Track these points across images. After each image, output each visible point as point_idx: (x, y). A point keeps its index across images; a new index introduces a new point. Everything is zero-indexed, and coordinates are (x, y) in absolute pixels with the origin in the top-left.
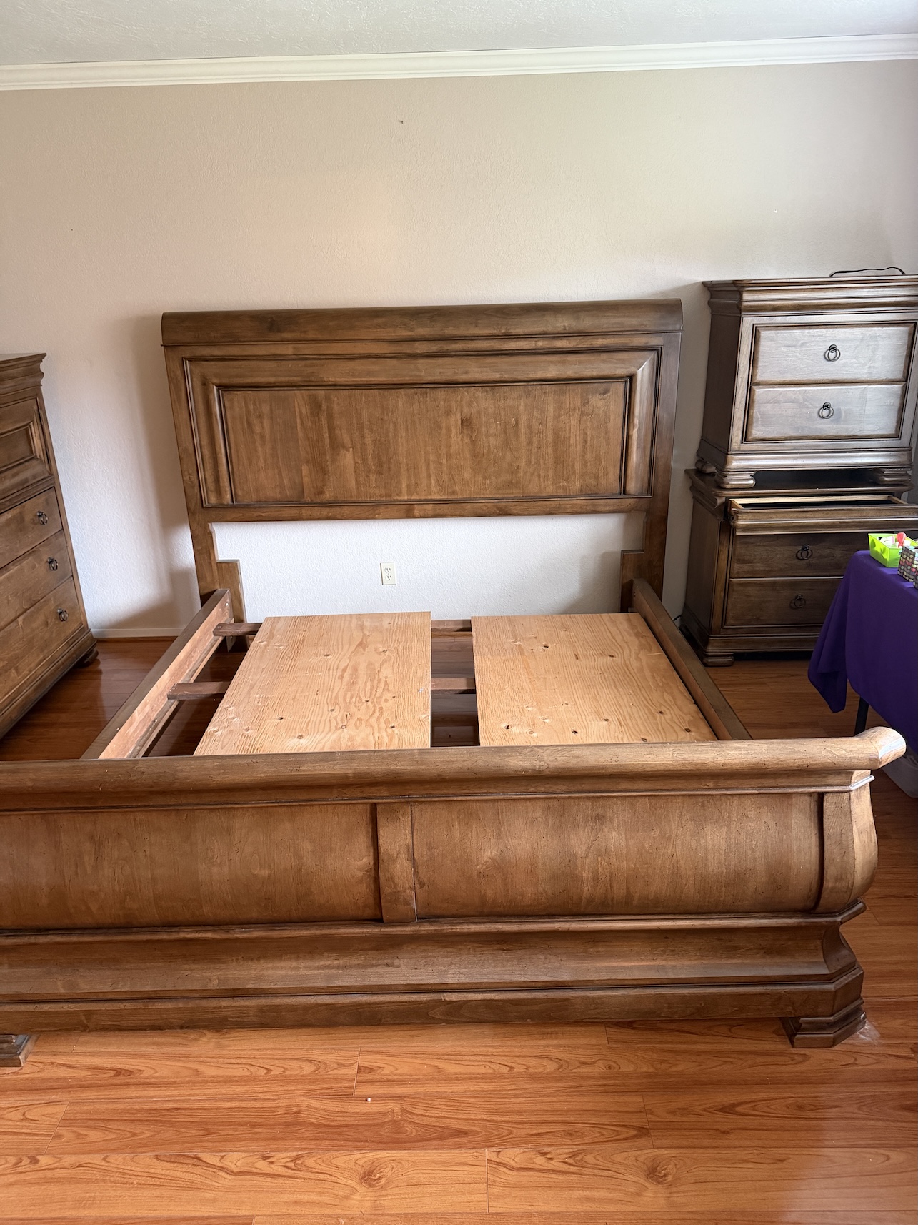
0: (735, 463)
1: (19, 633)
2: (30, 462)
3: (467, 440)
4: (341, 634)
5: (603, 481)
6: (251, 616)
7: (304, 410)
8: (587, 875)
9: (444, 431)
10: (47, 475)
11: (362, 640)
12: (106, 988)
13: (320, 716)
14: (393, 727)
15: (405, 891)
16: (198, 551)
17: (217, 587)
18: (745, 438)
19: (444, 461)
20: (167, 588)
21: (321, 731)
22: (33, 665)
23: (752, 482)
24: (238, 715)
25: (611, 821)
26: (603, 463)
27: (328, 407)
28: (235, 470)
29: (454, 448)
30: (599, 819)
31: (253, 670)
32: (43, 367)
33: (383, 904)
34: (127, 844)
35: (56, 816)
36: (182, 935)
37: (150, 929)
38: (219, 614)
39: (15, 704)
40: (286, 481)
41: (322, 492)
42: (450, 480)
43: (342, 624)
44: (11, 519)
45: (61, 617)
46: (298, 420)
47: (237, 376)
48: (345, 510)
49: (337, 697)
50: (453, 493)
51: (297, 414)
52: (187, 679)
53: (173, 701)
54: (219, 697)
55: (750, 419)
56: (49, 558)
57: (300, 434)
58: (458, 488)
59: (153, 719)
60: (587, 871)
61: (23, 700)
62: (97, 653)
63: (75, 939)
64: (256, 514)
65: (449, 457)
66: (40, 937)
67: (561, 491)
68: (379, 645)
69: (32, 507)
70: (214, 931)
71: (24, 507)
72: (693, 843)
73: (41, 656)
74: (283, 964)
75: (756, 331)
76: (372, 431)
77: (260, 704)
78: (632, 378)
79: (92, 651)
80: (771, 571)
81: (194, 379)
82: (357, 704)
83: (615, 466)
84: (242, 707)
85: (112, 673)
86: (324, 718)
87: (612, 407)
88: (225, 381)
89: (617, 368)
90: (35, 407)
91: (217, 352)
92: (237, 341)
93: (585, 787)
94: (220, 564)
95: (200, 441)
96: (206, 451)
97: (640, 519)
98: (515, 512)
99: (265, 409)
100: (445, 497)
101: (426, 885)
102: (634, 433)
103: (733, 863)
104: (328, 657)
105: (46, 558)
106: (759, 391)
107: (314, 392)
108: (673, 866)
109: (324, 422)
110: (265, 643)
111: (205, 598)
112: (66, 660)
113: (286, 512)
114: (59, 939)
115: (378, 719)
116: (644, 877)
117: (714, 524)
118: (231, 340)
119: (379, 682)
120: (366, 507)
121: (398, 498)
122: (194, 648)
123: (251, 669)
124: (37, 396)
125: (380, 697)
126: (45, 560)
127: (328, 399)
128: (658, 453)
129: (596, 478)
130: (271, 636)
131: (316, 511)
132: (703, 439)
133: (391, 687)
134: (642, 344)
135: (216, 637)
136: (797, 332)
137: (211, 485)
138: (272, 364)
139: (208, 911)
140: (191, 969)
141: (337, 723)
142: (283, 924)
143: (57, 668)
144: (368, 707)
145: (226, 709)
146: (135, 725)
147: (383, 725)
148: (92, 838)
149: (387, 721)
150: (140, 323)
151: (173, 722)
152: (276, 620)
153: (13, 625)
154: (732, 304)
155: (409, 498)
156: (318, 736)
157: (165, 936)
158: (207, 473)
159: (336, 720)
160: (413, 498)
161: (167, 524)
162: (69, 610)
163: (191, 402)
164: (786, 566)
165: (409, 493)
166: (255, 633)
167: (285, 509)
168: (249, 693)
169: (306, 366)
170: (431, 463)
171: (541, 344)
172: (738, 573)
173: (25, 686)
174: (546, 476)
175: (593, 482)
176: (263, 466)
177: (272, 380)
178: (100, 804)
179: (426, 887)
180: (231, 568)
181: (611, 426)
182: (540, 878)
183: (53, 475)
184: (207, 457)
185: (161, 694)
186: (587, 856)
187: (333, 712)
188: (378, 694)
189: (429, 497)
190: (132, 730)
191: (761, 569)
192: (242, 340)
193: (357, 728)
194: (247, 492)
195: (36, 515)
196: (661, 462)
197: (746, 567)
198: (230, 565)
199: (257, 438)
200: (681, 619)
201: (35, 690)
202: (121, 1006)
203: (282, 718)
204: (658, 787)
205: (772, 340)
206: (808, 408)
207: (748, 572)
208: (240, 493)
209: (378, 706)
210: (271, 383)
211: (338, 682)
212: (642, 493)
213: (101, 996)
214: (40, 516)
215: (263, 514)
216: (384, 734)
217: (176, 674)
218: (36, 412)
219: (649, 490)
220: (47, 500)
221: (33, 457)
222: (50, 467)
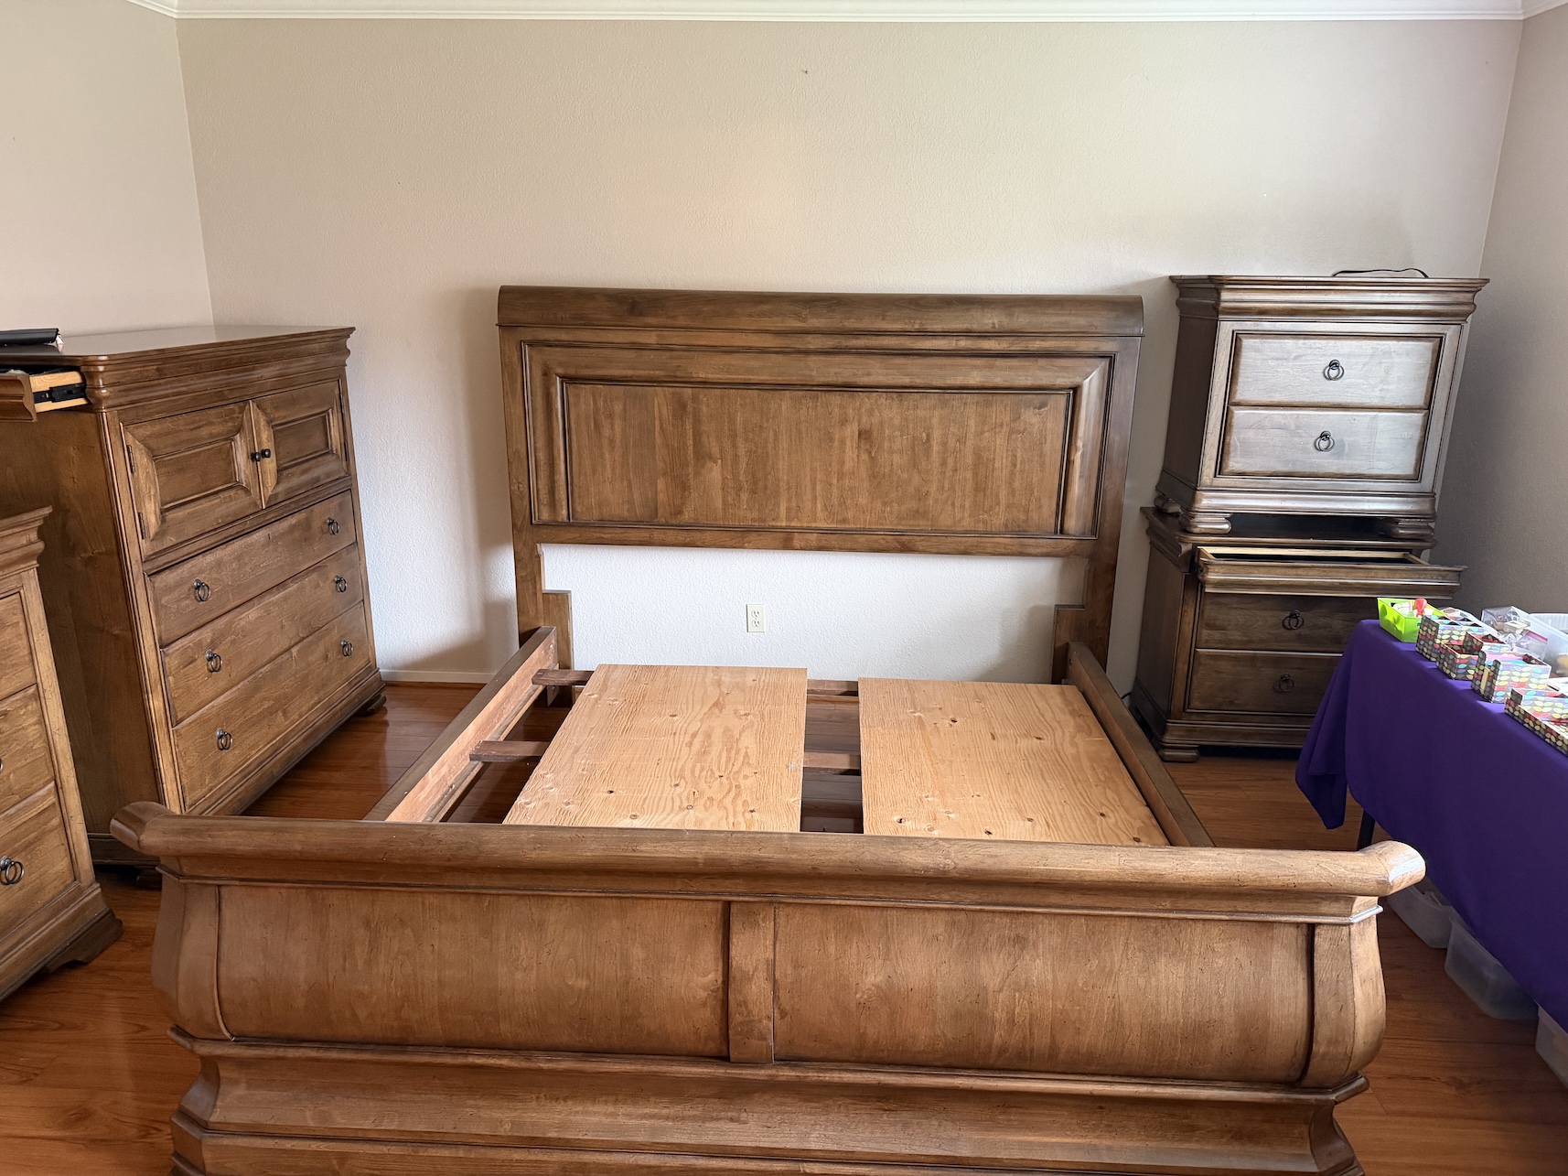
0: (1206, 501)
1: (291, 666)
2: (325, 457)
3: (864, 457)
4: (692, 689)
5: (1035, 517)
6: (580, 663)
7: (664, 411)
8: (1000, 1015)
9: (836, 444)
10: (343, 474)
11: (719, 699)
12: (368, 1125)
13: (660, 791)
14: (752, 811)
15: (760, 1021)
16: (522, 577)
17: (541, 624)
18: (1219, 470)
19: (835, 481)
20: (478, 624)
21: (660, 810)
22: (304, 708)
23: (1226, 526)
24: (557, 785)
25: (1035, 945)
26: (1036, 493)
27: (694, 408)
28: (575, 480)
29: (849, 465)
30: (1020, 941)
31: (579, 729)
32: (350, 343)
33: (731, 1037)
34: (411, 934)
35: (325, 893)
36: (471, 1060)
37: (431, 1049)
38: (541, 658)
39: (278, 757)
40: (636, 495)
41: (680, 513)
42: (840, 505)
43: (694, 678)
44: (295, 525)
45: (345, 650)
46: (657, 423)
47: (587, 367)
48: (708, 536)
49: (682, 770)
50: (844, 520)
51: (657, 415)
52: (496, 736)
53: (476, 762)
54: (535, 760)
55: (1226, 448)
56: (337, 577)
57: (658, 440)
58: (850, 515)
59: (449, 784)
60: (1000, 1010)
61: (288, 752)
62: (385, 700)
63: (334, 1055)
64: (598, 535)
65: (841, 476)
66: (290, 1050)
67: (981, 525)
68: (739, 707)
69: (321, 513)
70: (512, 1057)
71: (312, 511)
72: (1141, 982)
73: (316, 699)
74: (596, 1108)
75: (1236, 339)
76: (746, 440)
77: (585, 772)
78: (1076, 390)
79: (379, 696)
80: (1250, 642)
81: (534, 368)
82: (708, 780)
83: (1050, 498)
84: (562, 774)
85: (401, 726)
86: (665, 795)
87: (1049, 425)
88: (571, 372)
89: (1058, 377)
90: (337, 392)
91: (564, 336)
92: (589, 324)
93: (1001, 898)
94: (547, 594)
95: (535, 443)
96: (541, 456)
97: (1082, 566)
98: (921, 548)
99: (618, 407)
100: (833, 526)
101: (789, 1016)
102: (1077, 458)
103: (1193, 1010)
104: (675, 718)
105: (333, 576)
106: (1239, 414)
107: (678, 390)
108: (1114, 1009)
109: (689, 426)
110: (595, 696)
111: (525, 637)
112: (345, 706)
113: (633, 535)
114: (313, 1054)
115: (734, 799)
116: (1074, 1023)
117: (1177, 577)
118: (582, 322)
119: (738, 752)
120: (733, 533)
121: (774, 523)
122: (507, 698)
123: (577, 726)
124: (340, 378)
125: (738, 772)
126: (331, 579)
127: (695, 399)
128: (1106, 483)
129: (1027, 511)
130: (604, 688)
131: (671, 535)
132: (1165, 471)
133: (753, 761)
134: (1091, 350)
135: (535, 686)
136: (1289, 343)
137: (544, 497)
138: (631, 354)
139: (506, 1029)
140: (478, 1107)
141: (682, 803)
142: (599, 1055)
143: (334, 715)
144: (721, 783)
145: (543, 776)
146: (427, 789)
147: (740, 808)
148: (367, 924)
149: (745, 803)
150: (473, 297)
151: (473, 791)
152: (612, 668)
153: (286, 656)
154: (1206, 305)
155: (788, 524)
156: (656, 817)
157: (449, 1060)
158: (539, 482)
159: (680, 798)
160: (793, 524)
161: (487, 541)
162: (354, 645)
163: (528, 393)
164: (1270, 636)
165: (789, 518)
166: (584, 683)
167: (632, 531)
168: (572, 757)
169: (671, 358)
170: (818, 483)
171: (964, 343)
172: (1207, 642)
173: (293, 734)
174: (963, 507)
175: (1023, 517)
176: (610, 476)
177: (629, 373)
178: (380, 881)
179: (788, 1019)
180: (560, 601)
181: (1047, 447)
182: (939, 1015)
183: (350, 475)
184: (542, 463)
185: (462, 753)
186: (1001, 990)
187: (677, 788)
188: (736, 768)
189: (814, 525)
190: (423, 795)
191: (1239, 638)
192: (595, 323)
193: (706, 809)
194: (588, 508)
195: (325, 523)
196: (1110, 496)
197: (1217, 635)
198: (559, 597)
199: (605, 442)
200: (1130, 698)
201: (305, 740)
202: (384, 1149)
203: (611, 792)
204: (1098, 904)
205: (1257, 350)
206: (1301, 436)
207: (1220, 642)
208: (579, 509)
209: (734, 783)
210: (626, 377)
211: (685, 750)
212: (1084, 534)
213: (360, 1134)
214: (330, 524)
215: (605, 536)
216: (741, 819)
217: (483, 729)
218: (337, 397)
219: (1093, 532)
220: (341, 505)
221: (327, 451)
222: (348, 465)
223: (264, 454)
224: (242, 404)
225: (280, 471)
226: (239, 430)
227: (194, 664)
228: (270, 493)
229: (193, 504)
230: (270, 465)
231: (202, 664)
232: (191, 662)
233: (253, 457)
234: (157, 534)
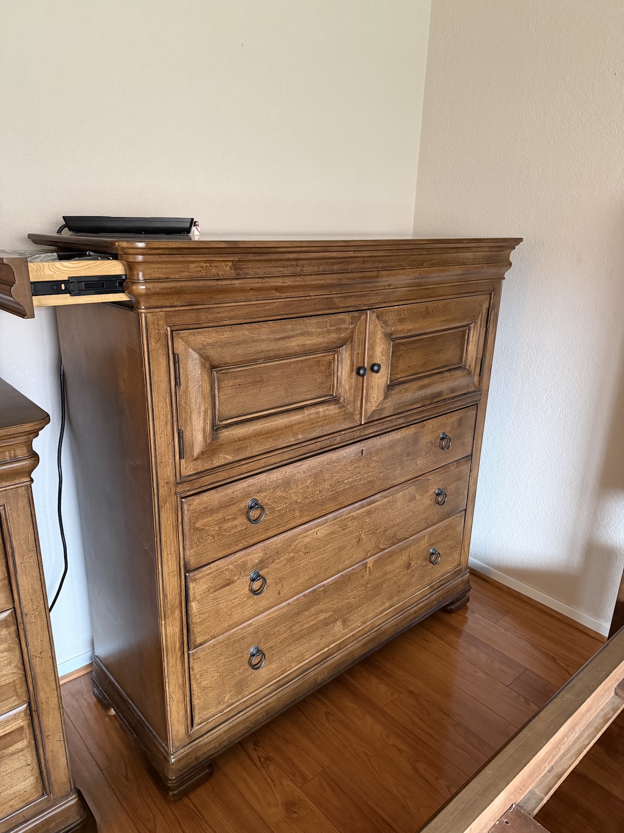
1: (363, 577)
2: (453, 372)
10: (472, 389)
22: (370, 616)
32: (514, 256)
44: (398, 441)
45: (432, 558)
56: (439, 489)
69: (434, 428)
71: (424, 426)
73: (387, 605)
79: (464, 596)
90: (486, 306)
105: (434, 489)
124: (493, 290)
126: (432, 492)
183: (480, 390)
218: (485, 311)
220: (460, 421)
221: (459, 366)
222: (480, 381)
223: (374, 368)
224: (356, 314)
225: (391, 387)
226: (347, 341)
227: (232, 586)
228: (374, 408)
229: (263, 421)
230: (380, 380)
231: (242, 585)
232: (228, 585)
233: (359, 371)
234: (202, 453)
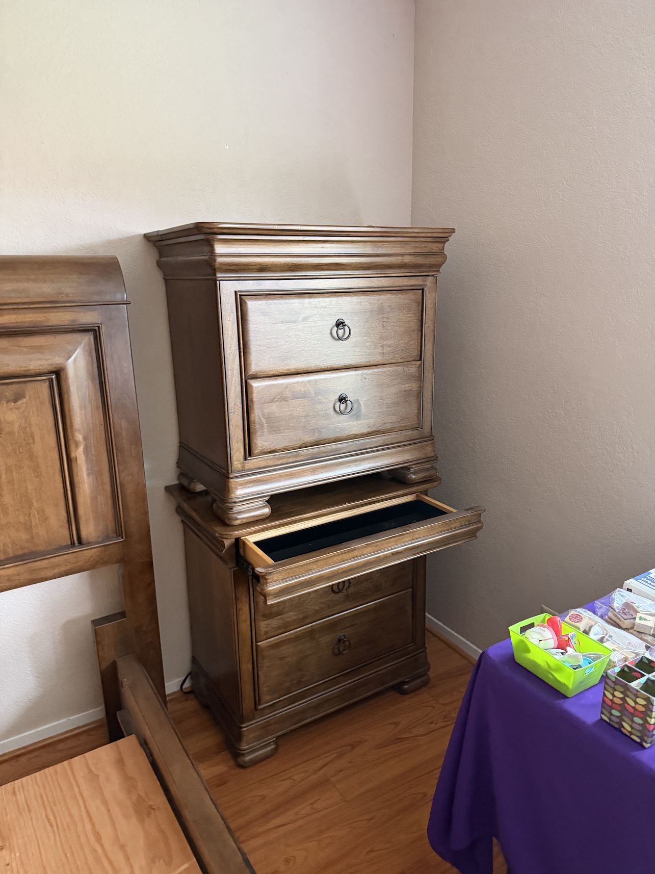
0: (240, 488)
5: (41, 532)
18: (249, 452)
23: (267, 510)
26: (35, 504)
55: (252, 426)
75: (241, 300)
78: (58, 375)
80: (306, 617)
83: (56, 505)
87: (34, 420)
89: (31, 360)
97: (111, 575)
102: (79, 454)
106: (255, 384)
128: (123, 476)
129: (28, 528)
132: (183, 446)
134: (66, 323)
136: (295, 302)
154: (199, 262)
164: (322, 605)
172: (266, 633)
175: (24, 536)
181: (37, 448)
191: (294, 618)
196: (130, 489)
197: (274, 622)
205: (265, 314)
206: (321, 403)
212: (108, 538)
219: (119, 532)
